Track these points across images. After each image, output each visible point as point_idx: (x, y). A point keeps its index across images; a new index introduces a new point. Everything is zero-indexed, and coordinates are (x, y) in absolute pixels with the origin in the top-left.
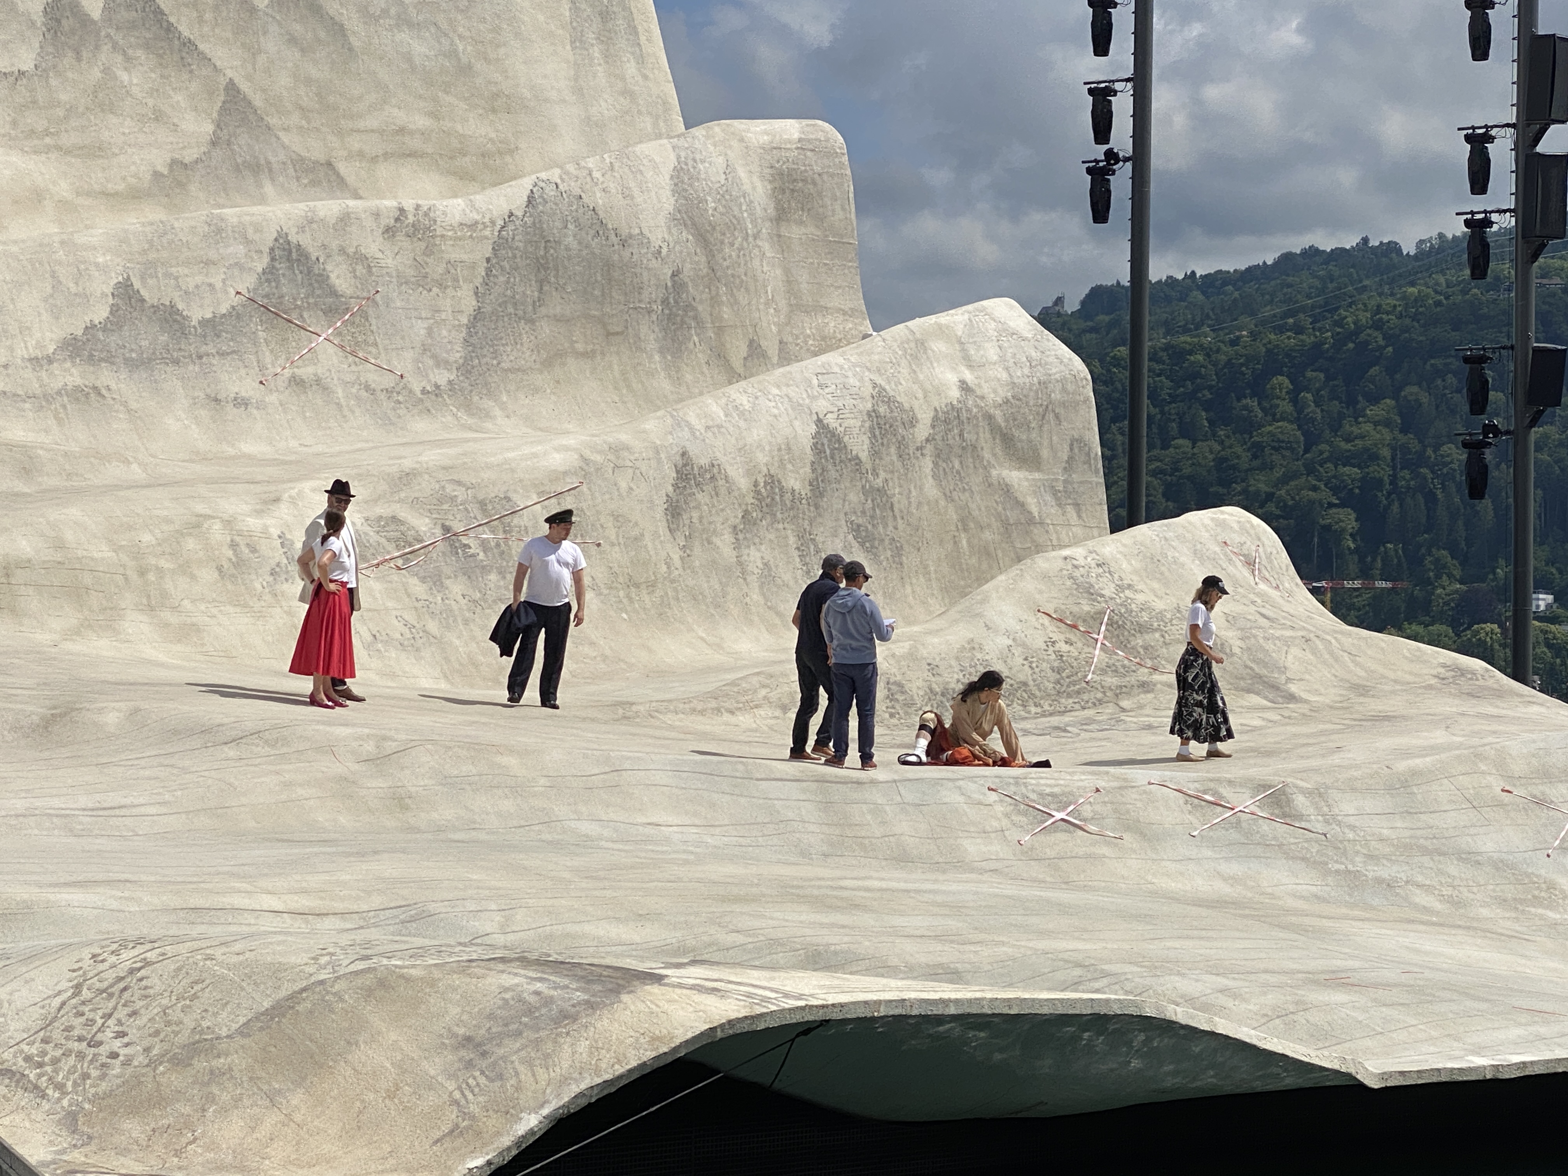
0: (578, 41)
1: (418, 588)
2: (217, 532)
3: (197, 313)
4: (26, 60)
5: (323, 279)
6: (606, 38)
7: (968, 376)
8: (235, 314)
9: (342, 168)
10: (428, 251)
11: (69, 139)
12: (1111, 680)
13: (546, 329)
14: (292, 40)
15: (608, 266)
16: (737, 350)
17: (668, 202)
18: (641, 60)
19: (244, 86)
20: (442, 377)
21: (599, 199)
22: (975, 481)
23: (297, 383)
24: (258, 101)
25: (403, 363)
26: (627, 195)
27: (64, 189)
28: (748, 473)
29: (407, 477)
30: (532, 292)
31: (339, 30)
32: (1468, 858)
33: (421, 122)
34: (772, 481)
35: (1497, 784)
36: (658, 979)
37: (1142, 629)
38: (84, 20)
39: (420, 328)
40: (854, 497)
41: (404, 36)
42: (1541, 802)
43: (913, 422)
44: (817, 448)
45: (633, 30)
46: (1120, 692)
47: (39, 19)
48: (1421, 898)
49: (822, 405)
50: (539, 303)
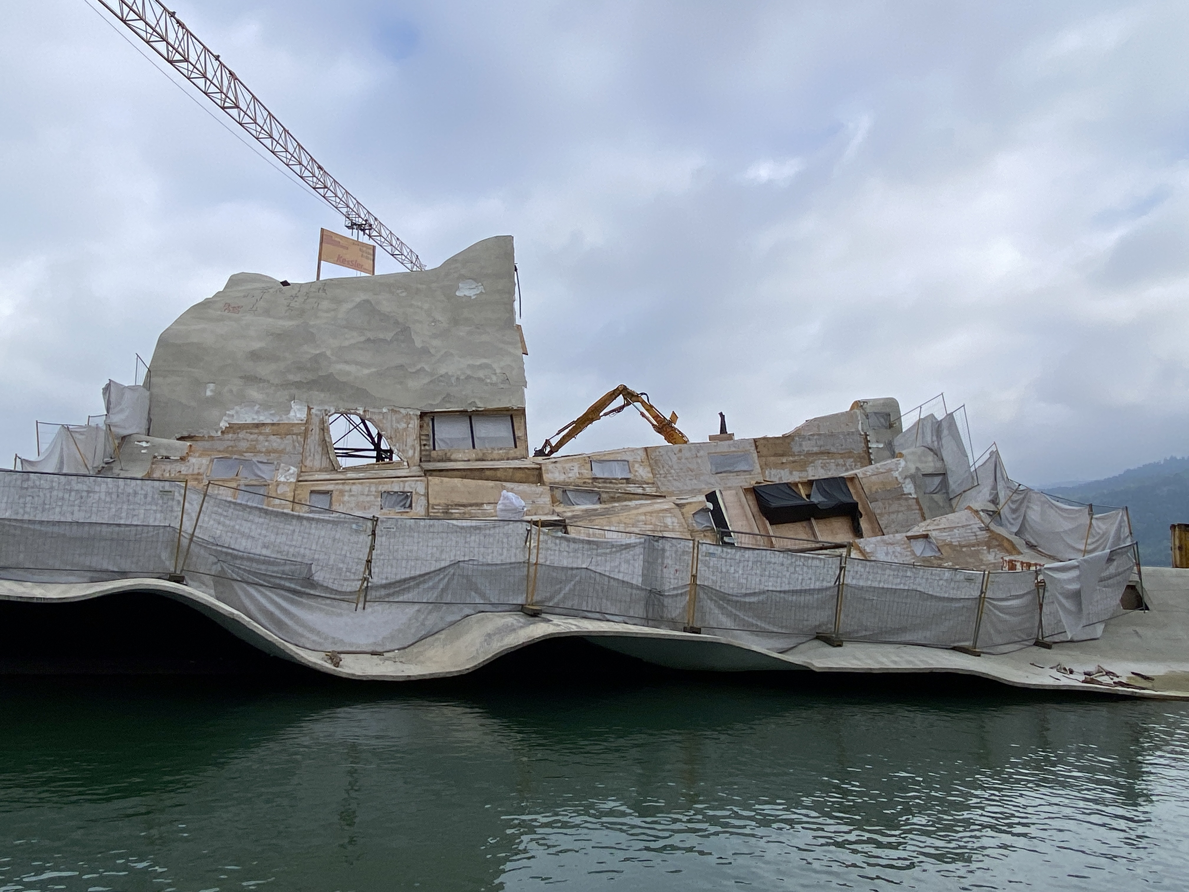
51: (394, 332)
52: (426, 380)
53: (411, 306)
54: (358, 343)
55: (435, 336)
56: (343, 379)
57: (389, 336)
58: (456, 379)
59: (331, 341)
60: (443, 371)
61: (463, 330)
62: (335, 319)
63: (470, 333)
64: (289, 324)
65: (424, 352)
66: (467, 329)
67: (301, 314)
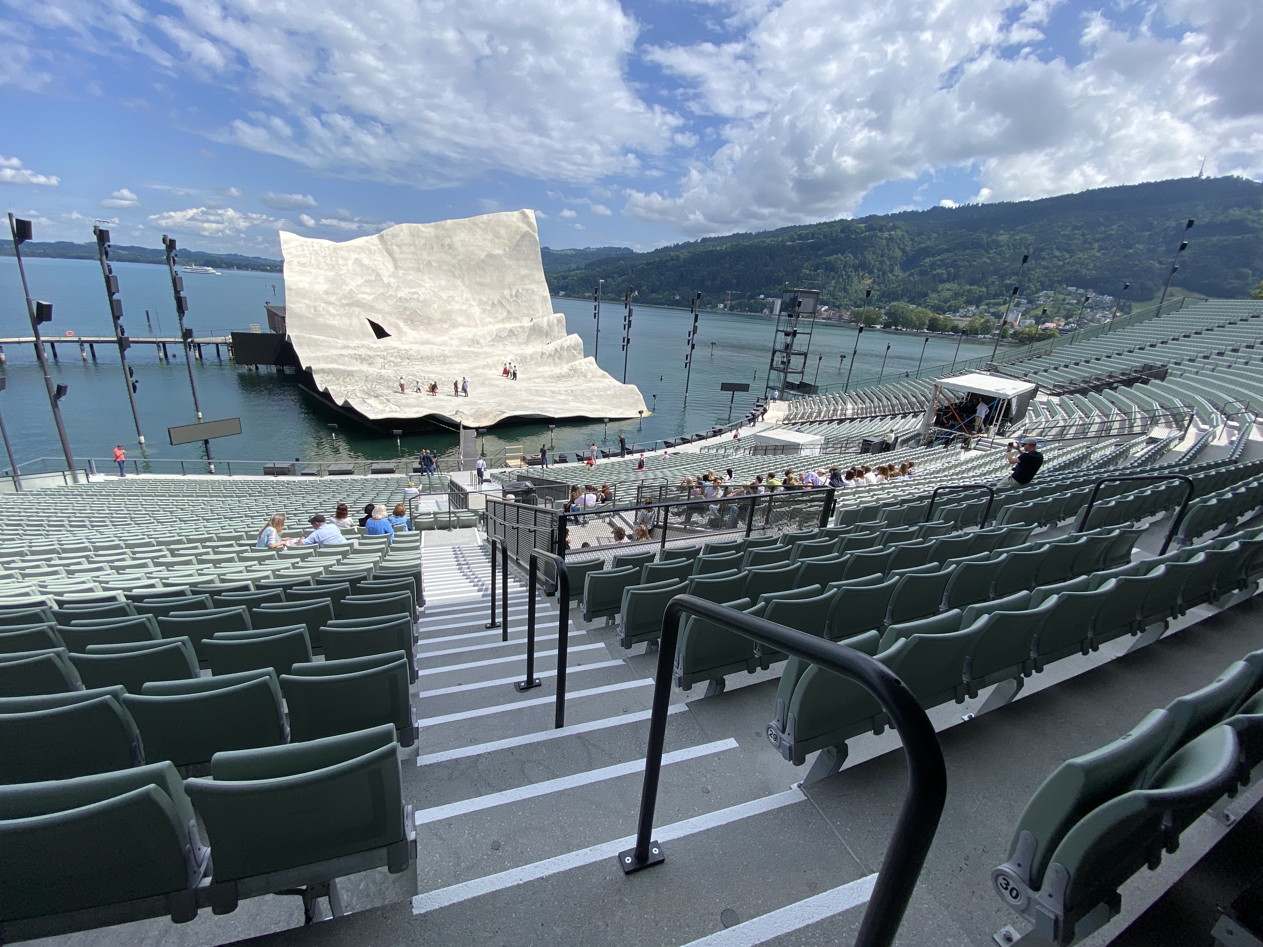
0: (542, 303)
3: (503, 336)
5: (514, 332)
6: (545, 302)
7: (571, 342)
8: (506, 336)
9: (518, 318)
10: (524, 329)
11: (493, 316)
13: (534, 336)
14: (514, 305)
15: (541, 330)
16: (553, 337)
17: (549, 323)
18: (549, 304)
19: (510, 310)
20: (524, 342)
21: (542, 322)
22: (571, 352)
23: (511, 342)
25: (521, 340)
26: (545, 322)
27: (493, 322)
28: (549, 353)
31: (519, 303)
32: (586, 396)
33: (526, 313)
35: (593, 389)
36: (506, 413)
37: (577, 370)
40: (558, 355)
41: (525, 304)
42: (596, 391)
43: (565, 347)
44: (555, 350)
45: (548, 301)
46: (571, 377)
47: (491, 304)
48: (579, 399)
49: (558, 345)
50: (534, 334)
51: (374, 276)
52: (395, 300)
53: (375, 260)
54: (363, 282)
55: (390, 276)
56: (364, 302)
57: (373, 278)
58: (406, 299)
59: (352, 282)
60: (399, 296)
61: (401, 272)
62: (348, 270)
63: (404, 274)
64: (331, 274)
65: (389, 285)
66: (402, 272)
67: (333, 268)
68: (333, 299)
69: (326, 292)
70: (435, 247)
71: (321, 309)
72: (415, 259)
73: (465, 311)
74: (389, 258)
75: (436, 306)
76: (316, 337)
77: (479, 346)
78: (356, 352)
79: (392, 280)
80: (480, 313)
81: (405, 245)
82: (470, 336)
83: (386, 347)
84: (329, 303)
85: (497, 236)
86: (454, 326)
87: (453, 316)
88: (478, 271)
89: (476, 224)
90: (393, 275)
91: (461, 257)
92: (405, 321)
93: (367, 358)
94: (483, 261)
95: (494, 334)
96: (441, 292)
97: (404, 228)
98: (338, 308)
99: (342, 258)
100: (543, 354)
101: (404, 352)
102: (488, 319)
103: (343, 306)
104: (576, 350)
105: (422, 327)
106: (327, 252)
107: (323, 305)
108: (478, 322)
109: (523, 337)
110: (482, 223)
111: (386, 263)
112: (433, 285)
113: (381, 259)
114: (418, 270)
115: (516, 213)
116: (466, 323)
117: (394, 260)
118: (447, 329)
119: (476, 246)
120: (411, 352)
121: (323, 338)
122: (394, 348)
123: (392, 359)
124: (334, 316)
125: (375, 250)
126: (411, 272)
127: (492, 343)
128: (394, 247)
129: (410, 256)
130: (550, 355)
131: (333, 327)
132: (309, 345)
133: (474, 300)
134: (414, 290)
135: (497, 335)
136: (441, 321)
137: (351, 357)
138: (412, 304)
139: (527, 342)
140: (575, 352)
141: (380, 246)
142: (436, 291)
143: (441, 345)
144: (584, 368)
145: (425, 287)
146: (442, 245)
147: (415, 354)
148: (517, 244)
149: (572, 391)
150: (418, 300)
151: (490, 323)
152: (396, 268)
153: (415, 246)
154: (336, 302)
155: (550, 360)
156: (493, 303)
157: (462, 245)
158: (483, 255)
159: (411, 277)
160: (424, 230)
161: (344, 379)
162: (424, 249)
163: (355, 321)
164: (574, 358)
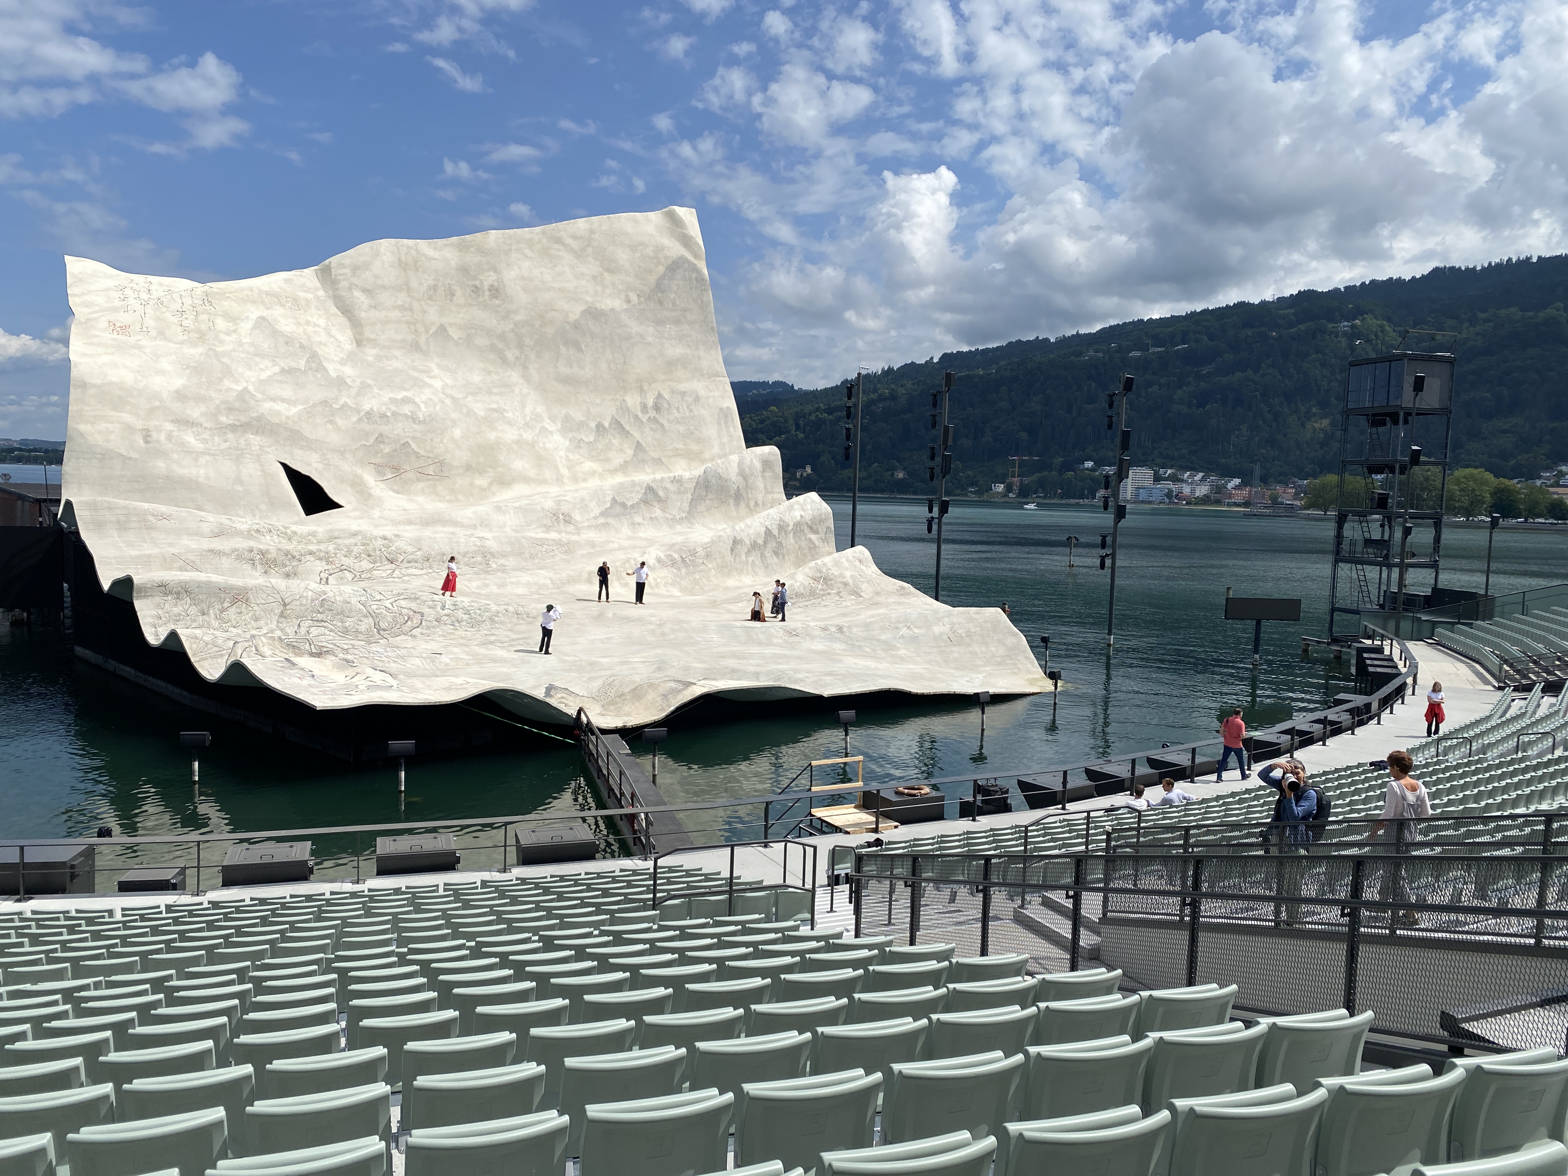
0: (719, 424)
1: (675, 571)
2: (632, 562)
3: (629, 503)
4: (592, 439)
5: (657, 494)
6: (726, 422)
7: (803, 514)
8: (638, 503)
9: (663, 460)
10: (681, 485)
11: (601, 457)
12: (822, 592)
13: (708, 502)
14: (652, 429)
15: (722, 487)
16: (752, 504)
17: (737, 471)
18: (734, 427)
19: (640, 441)
20: (683, 515)
21: (720, 471)
22: (803, 538)
23: (651, 518)
24: (644, 444)
25: (675, 512)
26: (727, 469)
27: (600, 470)
28: (750, 539)
29: (674, 545)
30: (705, 493)
31: (662, 426)
32: (878, 640)
33: (682, 447)
34: (755, 542)
35: (888, 624)
36: (695, 684)
37: (831, 580)
38: (605, 428)
39: (679, 504)
40: (774, 544)
41: (678, 426)
42: (896, 628)
43: (788, 526)
44: (766, 533)
45: (733, 419)
46: (824, 595)
47: (594, 428)
48: (867, 649)
49: (767, 523)
50: (706, 496)
51: (305, 359)
52: (355, 419)
53: (308, 323)
54: (275, 374)
55: (343, 362)
56: (276, 421)
57: (302, 364)
58: (383, 416)
59: (248, 373)
60: (367, 407)
61: (370, 353)
62: (241, 344)
63: (379, 358)
64: (197, 352)
65: (340, 383)
66: (374, 352)
67: (202, 337)
68: (195, 412)
69: (181, 396)
70: (459, 293)
71: (162, 437)
72: (408, 323)
73: (532, 445)
74: (342, 319)
75: (457, 432)
76: (146, 506)
77: (571, 528)
78: (252, 544)
79: (348, 371)
80: (568, 450)
81: (384, 287)
82: (549, 504)
83: (332, 531)
84: (185, 423)
85: (609, 266)
86: (503, 482)
87: (502, 458)
88: (563, 349)
89: (559, 241)
90: (350, 359)
91: (519, 318)
92: (379, 469)
93: (282, 558)
94: (576, 326)
95: (609, 498)
96: (470, 398)
97: (382, 250)
98: (206, 435)
99: (227, 316)
100: (736, 542)
101: (379, 543)
102: (589, 465)
103: (222, 429)
104: (816, 532)
105: (421, 485)
106: (188, 301)
107: (169, 426)
108: (565, 471)
109: (679, 505)
110: (575, 237)
111: (334, 331)
112: (449, 382)
113: (322, 322)
114: (416, 347)
115: (655, 218)
116: (532, 473)
117: (355, 323)
118: (484, 490)
119: (561, 290)
120: (399, 543)
121: (163, 509)
122: (355, 534)
123: (347, 561)
124: (196, 455)
125: (308, 301)
126: (397, 353)
127: (602, 520)
128: (357, 293)
129: (397, 314)
130: (754, 546)
131: (191, 485)
132: (122, 526)
133: (553, 419)
134: (405, 393)
135: (614, 500)
136: (468, 468)
137: (239, 558)
138: (399, 429)
139: (691, 514)
140: (813, 537)
141: (321, 293)
142: (459, 396)
143: (474, 527)
144: (848, 574)
145: (430, 386)
146: (476, 290)
147: (410, 549)
148: (659, 287)
149: (840, 629)
150: (414, 419)
151: (594, 473)
152: (359, 342)
153: (409, 289)
154: (203, 420)
155: (754, 557)
156: (599, 426)
157: (525, 290)
158: (575, 312)
159: (396, 364)
160: (431, 253)
161: (223, 610)
162: (430, 298)
163: (250, 469)
164: (813, 552)
